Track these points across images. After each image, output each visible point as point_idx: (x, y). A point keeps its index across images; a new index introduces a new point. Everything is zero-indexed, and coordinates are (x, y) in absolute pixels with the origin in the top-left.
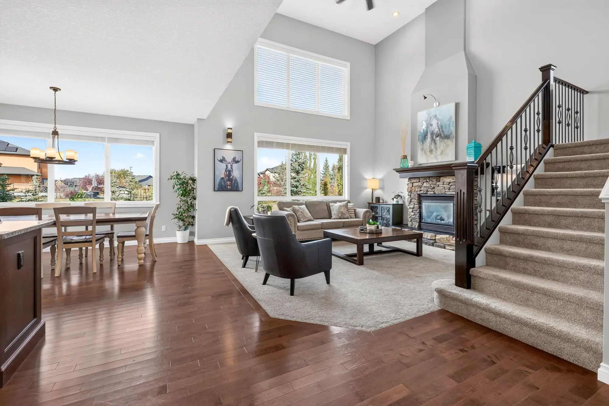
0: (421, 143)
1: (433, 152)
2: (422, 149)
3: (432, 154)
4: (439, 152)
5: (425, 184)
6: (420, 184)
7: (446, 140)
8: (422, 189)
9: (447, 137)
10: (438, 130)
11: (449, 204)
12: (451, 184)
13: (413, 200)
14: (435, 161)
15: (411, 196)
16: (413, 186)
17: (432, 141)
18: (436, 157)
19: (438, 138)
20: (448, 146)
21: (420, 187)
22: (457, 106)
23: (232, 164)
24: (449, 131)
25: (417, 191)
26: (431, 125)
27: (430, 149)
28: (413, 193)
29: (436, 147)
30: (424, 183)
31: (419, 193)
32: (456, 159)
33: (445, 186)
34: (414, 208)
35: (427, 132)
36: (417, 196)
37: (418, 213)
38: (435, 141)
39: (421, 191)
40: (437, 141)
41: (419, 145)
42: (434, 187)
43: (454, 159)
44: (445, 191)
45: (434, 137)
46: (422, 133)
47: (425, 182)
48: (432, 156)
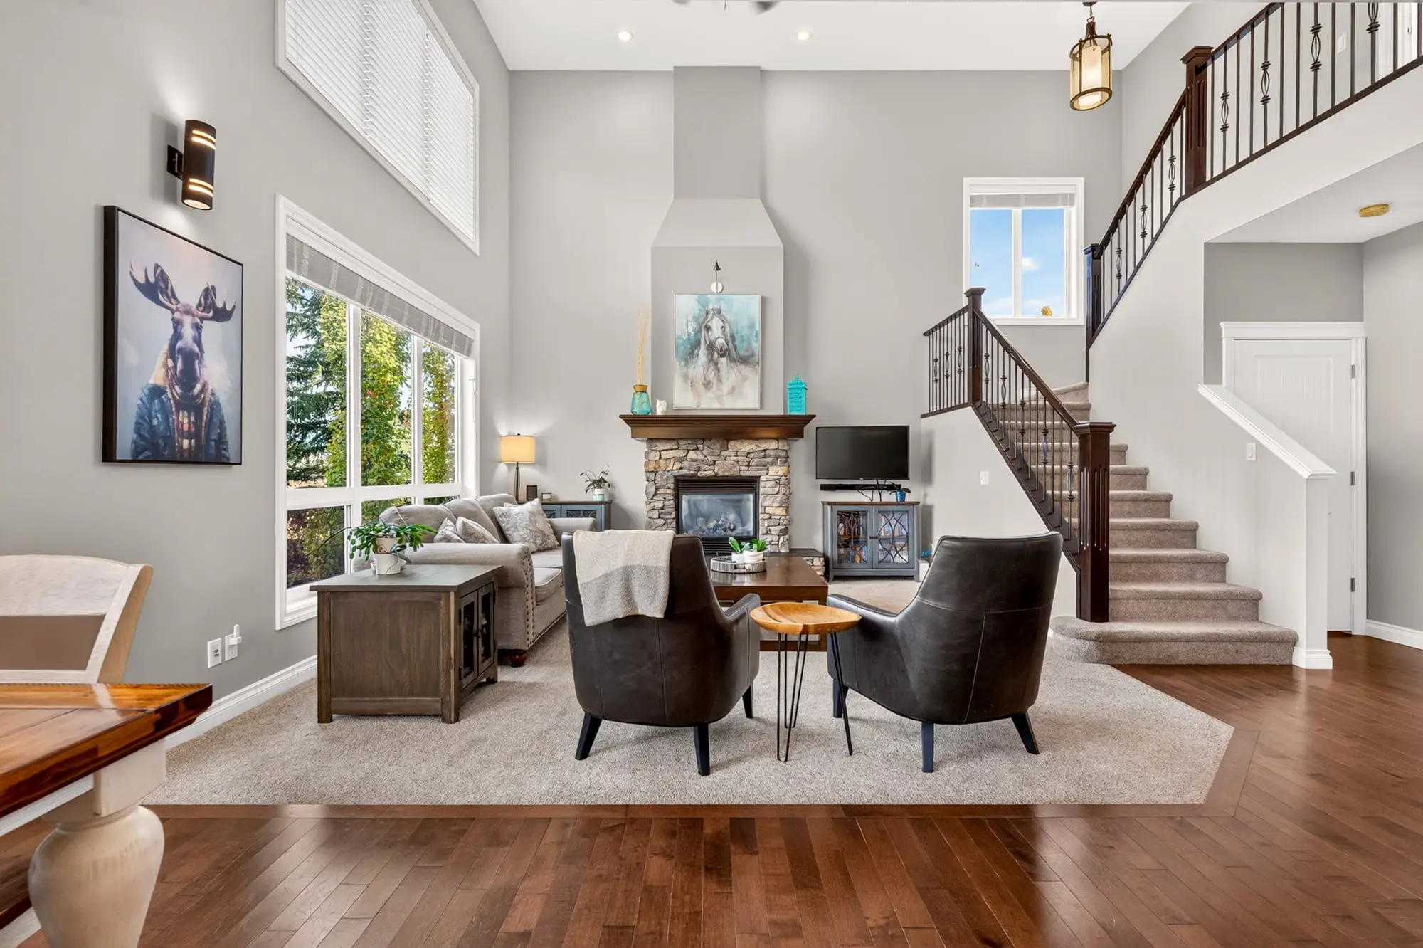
0: (683, 363)
1: (712, 387)
2: (686, 377)
3: (709, 390)
4: (726, 387)
5: (692, 455)
6: (680, 453)
7: (742, 367)
8: (686, 464)
9: (745, 360)
10: (724, 342)
11: (746, 496)
12: (751, 455)
13: (661, 491)
14: (716, 405)
15: (655, 480)
16: (660, 458)
17: (709, 362)
18: (719, 398)
19: (724, 360)
20: (745, 379)
21: (680, 460)
22: (764, 301)
24: (748, 350)
25: (672, 470)
26: (708, 329)
27: (705, 379)
28: (662, 476)
29: (719, 376)
30: (688, 450)
31: (676, 473)
32: (762, 407)
33: (740, 459)
34: (662, 509)
35: (698, 342)
36: (672, 480)
37: (673, 519)
38: (716, 364)
39: (681, 468)
40: (722, 364)
41: (677, 366)
42: (715, 462)
43: (757, 405)
44: (740, 471)
45: (716, 355)
46: (684, 341)
47: (694, 450)
48: (710, 394)
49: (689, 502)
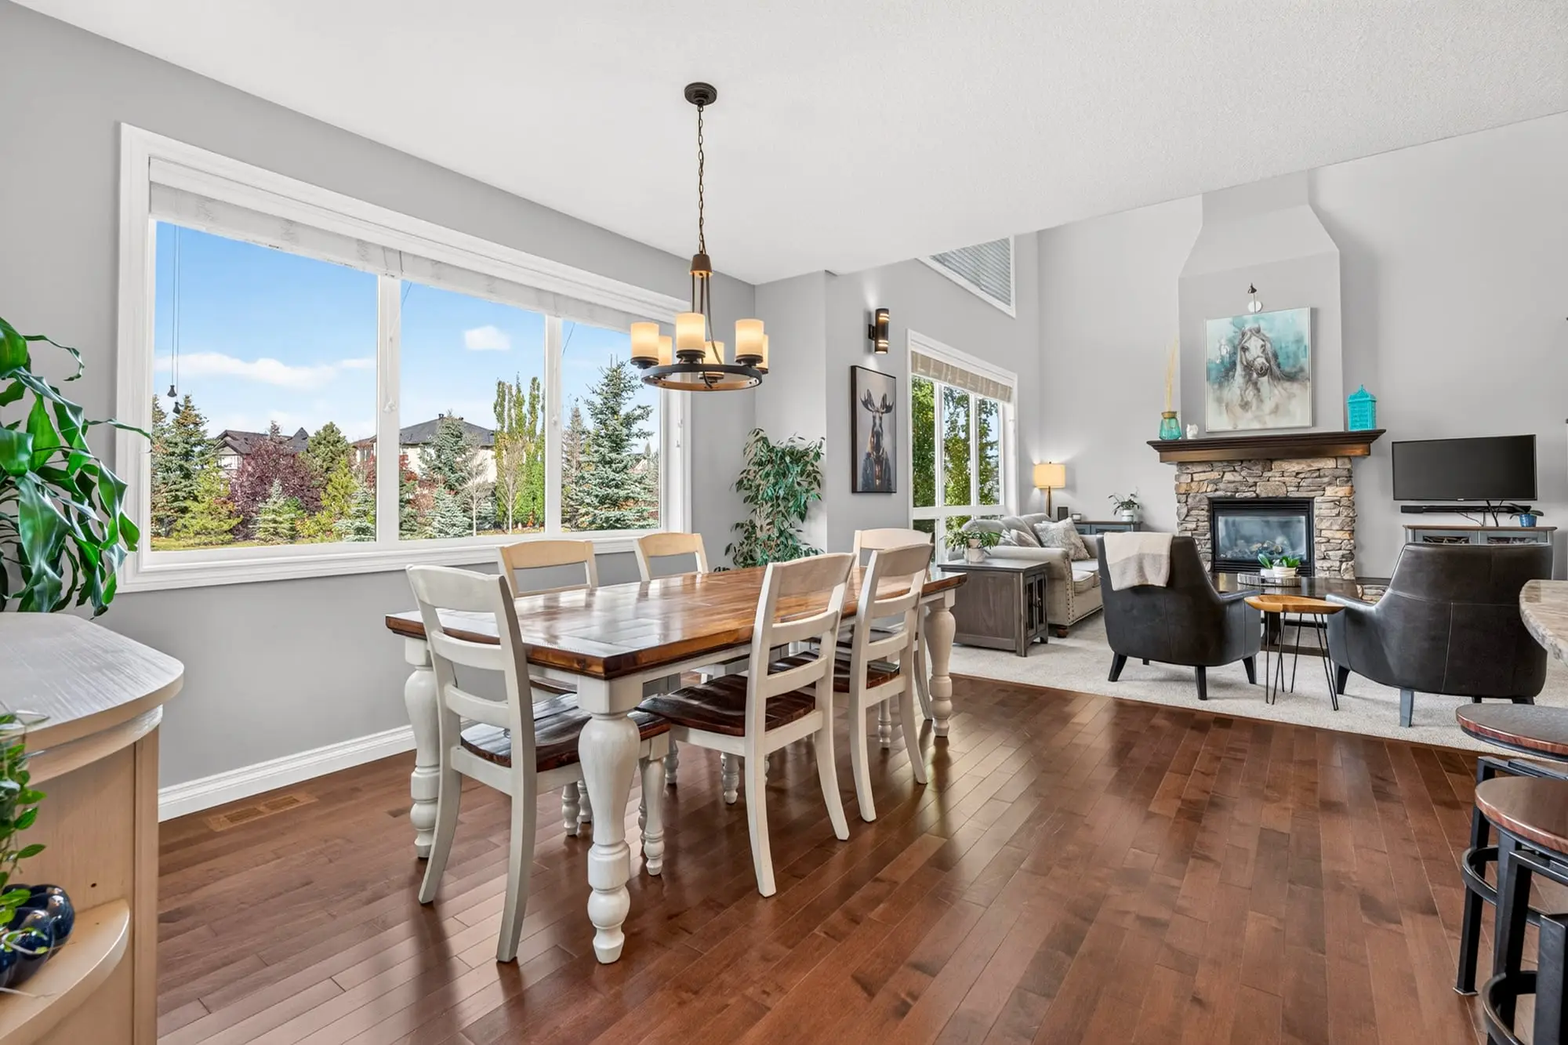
0: (1216, 386)
1: (1251, 407)
2: (1219, 400)
3: (1247, 411)
4: (1268, 405)
5: (1228, 476)
6: (1215, 475)
7: (1287, 385)
8: (1221, 486)
9: (1291, 378)
10: (1265, 361)
11: (1295, 518)
12: (1302, 476)
13: (1193, 512)
14: (1257, 426)
15: (1187, 501)
16: (1192, 480)
17: (1248, 382)
18: (1257, 418)
19: (1265, 378)
20: (1291, 396)
21: (1215, 482)
22: (1314, 313)
23: (882, 413)
24: (1294, 366)
25: (1206, 492)
26: (1245, 349)
27: (1242, 400)
28: (1195, 497)
29: (1259, 396)
30: (1224, 472)
31: (1211, 495)
32: (1314, 423)
33: (1286, 479)
34: (1195, 530)
35: (1234, 364)
36: (1206, 501)
37: (1208, 539)
38: (1255, 384)
39: (1216, 490)
40: (1262, 383)
41: (1209, 392)
42: (1256, 483)
43: (1308, 423)
44: (1288, 492)
45: (1255, 375)
46: (1217, 365)
47: (1230, 471)
48: (1249, 415)
49: (1226, 523)
